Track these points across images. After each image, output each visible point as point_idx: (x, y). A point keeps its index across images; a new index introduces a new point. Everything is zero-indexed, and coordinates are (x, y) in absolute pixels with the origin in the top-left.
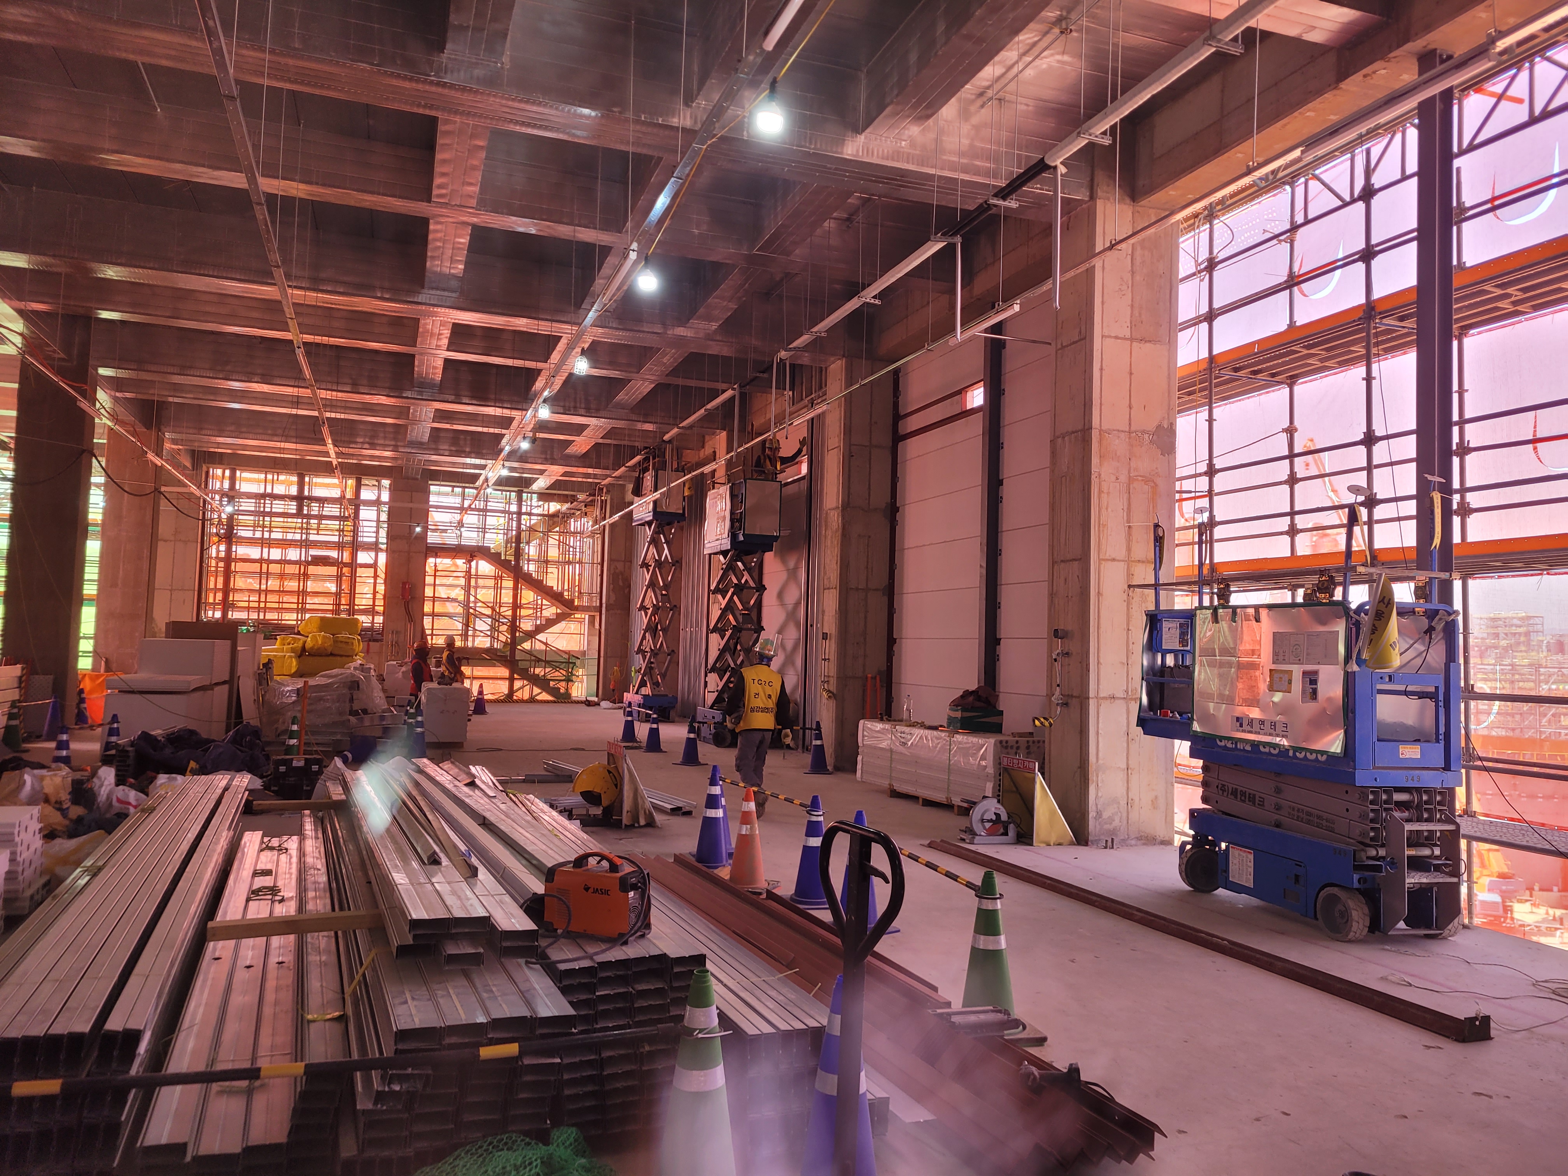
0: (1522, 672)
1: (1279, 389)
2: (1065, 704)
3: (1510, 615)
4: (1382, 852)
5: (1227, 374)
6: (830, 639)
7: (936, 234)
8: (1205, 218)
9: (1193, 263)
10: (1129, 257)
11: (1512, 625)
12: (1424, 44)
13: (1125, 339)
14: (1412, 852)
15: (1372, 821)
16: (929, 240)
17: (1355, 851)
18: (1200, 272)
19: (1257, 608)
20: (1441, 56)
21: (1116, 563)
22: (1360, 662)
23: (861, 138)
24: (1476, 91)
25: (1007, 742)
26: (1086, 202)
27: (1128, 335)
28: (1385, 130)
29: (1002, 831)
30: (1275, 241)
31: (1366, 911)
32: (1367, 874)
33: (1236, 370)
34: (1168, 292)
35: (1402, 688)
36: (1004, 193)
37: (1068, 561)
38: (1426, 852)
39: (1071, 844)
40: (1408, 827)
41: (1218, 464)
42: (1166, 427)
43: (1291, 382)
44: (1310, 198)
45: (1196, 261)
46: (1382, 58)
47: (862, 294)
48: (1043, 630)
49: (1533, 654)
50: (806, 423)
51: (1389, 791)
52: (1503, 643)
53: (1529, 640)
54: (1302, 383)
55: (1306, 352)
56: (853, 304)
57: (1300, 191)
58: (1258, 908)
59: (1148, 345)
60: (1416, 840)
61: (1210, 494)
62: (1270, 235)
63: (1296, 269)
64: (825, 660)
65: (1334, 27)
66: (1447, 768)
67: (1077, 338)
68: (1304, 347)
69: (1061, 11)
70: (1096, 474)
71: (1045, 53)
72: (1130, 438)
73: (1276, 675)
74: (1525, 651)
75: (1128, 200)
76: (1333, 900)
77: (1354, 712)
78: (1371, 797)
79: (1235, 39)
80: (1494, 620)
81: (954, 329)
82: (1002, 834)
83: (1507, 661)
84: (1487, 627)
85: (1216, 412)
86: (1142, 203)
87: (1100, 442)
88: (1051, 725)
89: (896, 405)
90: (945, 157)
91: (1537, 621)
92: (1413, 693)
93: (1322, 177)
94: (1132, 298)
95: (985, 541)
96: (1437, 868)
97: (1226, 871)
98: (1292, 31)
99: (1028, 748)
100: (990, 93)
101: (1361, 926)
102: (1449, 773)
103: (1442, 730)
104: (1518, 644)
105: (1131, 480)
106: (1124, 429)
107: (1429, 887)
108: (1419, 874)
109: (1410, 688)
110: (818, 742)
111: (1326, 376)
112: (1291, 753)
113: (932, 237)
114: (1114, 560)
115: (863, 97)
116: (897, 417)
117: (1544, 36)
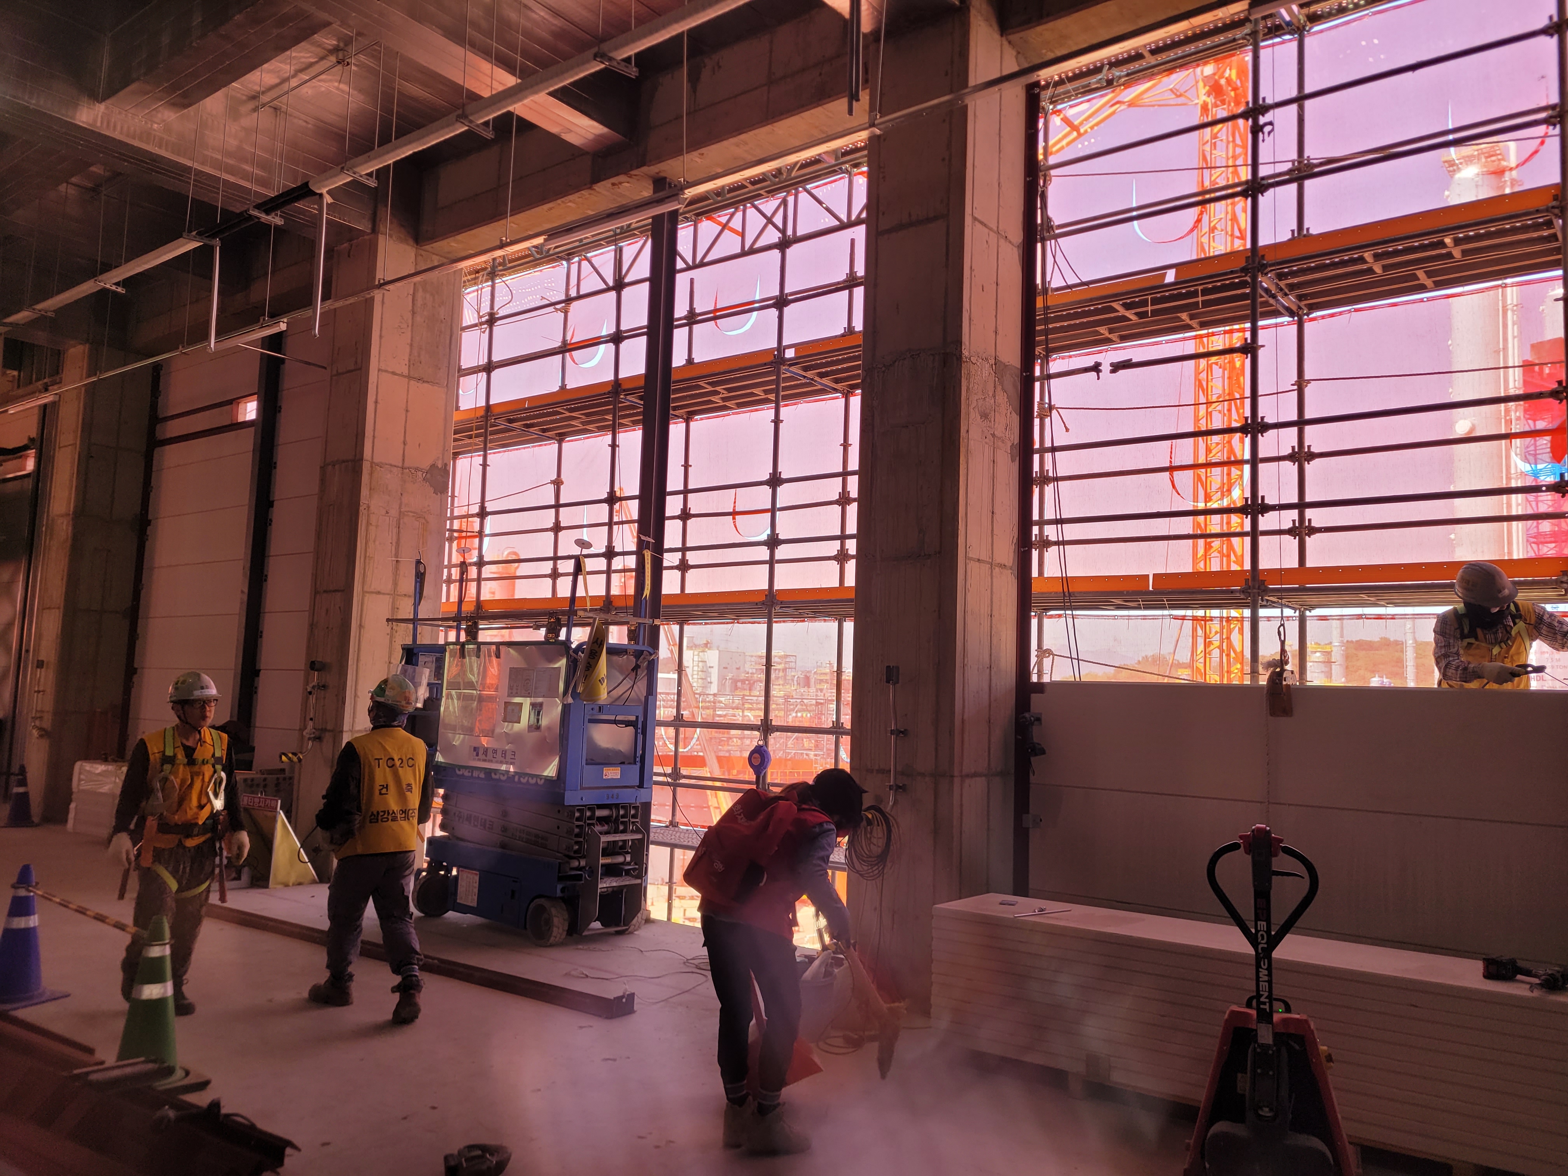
1: (550, 444)
2: (318, 739)
4: (583, 863)
5: (502, 424)
6: (47, 668)
7: (190, 231)
8: (488, 274)
9: (476, 315)
10: (410, 297)
12: (657, 171)
13: (402, 375)
14: (608, 860)
15: (577, 836)
16: (181, 236)
17: (560, 863)
18: (482, 324)
19: (498, 644)
20: (670, 184)
21: (381, 596)
22: (575, 695)
23: (101, 108)
24: (708, 219)
25: (252, 780)
26: (368, 234)
27: (406, 372)
28: (641, 232)
29: (234, 875)
30: (551, 309)
31: (566, 916)
32: (569, 883)
33: (510, 421)
34: (448, 338)
35: (612, 718)
36: (269, 205)
37: (330, 591)
38: (620, 859)
39: (314, 882)
40: (604, 839)
41: (490, 507)
42: (440, 466)
43: (560, 438)
44: (582, 277)
45: (479, 313)
46: (625, 174)
47: (100, 278)
48: (301, 663)
50: (36, 411)
51: (592, 809)
54: (569, 441)
55: (568, 414)
56: (87, 288)
57: (574, 268)
58: (480, 926)
59: (426, 385)
60: (612, 850)
61: (481, 534)
62: (546, 302)
63: (568, 338)
64: (39, 692)
65: (590, 137)
66: (641, 786)
67: (352, 368)
68: (567, 410)
69: (338, 41)
70: (365, 506)
71: (323, 77)
72: (402, 473)
73: (510, 708)
75: (411, 242)
76: (541, 909)
77: (567, 740)
78: (577, 814)
79: (486, 124)
81: (207, 337)
82: (235, 879)
85: (490, 458)
86: (427, 247)
87: (371, 474)
88: (300, 760)
89: (154, 407)
90: (206, 153)
91: (792, 659)
92: (621, 722)
93: (594, 261)
94: (412, 338)
95: (249, 565)
96: (628, 873)
97: (455, 894)
98: (554, 130)
99: (277, 785)
100: (265, 99)
101: (561, 931)
102: (642, 790)
103: (639, 752)
105: (401, 514)
106: (397, 464)
107: (620, 889)
108: (611, 879)
109: (619, 718)
110: (21, 790)
111: (588, 438)
112: (516, 779)
113: (185, 234)
114: (379, 593)
115: (106, 62)
116: (155, 419)
117: (751, 187)
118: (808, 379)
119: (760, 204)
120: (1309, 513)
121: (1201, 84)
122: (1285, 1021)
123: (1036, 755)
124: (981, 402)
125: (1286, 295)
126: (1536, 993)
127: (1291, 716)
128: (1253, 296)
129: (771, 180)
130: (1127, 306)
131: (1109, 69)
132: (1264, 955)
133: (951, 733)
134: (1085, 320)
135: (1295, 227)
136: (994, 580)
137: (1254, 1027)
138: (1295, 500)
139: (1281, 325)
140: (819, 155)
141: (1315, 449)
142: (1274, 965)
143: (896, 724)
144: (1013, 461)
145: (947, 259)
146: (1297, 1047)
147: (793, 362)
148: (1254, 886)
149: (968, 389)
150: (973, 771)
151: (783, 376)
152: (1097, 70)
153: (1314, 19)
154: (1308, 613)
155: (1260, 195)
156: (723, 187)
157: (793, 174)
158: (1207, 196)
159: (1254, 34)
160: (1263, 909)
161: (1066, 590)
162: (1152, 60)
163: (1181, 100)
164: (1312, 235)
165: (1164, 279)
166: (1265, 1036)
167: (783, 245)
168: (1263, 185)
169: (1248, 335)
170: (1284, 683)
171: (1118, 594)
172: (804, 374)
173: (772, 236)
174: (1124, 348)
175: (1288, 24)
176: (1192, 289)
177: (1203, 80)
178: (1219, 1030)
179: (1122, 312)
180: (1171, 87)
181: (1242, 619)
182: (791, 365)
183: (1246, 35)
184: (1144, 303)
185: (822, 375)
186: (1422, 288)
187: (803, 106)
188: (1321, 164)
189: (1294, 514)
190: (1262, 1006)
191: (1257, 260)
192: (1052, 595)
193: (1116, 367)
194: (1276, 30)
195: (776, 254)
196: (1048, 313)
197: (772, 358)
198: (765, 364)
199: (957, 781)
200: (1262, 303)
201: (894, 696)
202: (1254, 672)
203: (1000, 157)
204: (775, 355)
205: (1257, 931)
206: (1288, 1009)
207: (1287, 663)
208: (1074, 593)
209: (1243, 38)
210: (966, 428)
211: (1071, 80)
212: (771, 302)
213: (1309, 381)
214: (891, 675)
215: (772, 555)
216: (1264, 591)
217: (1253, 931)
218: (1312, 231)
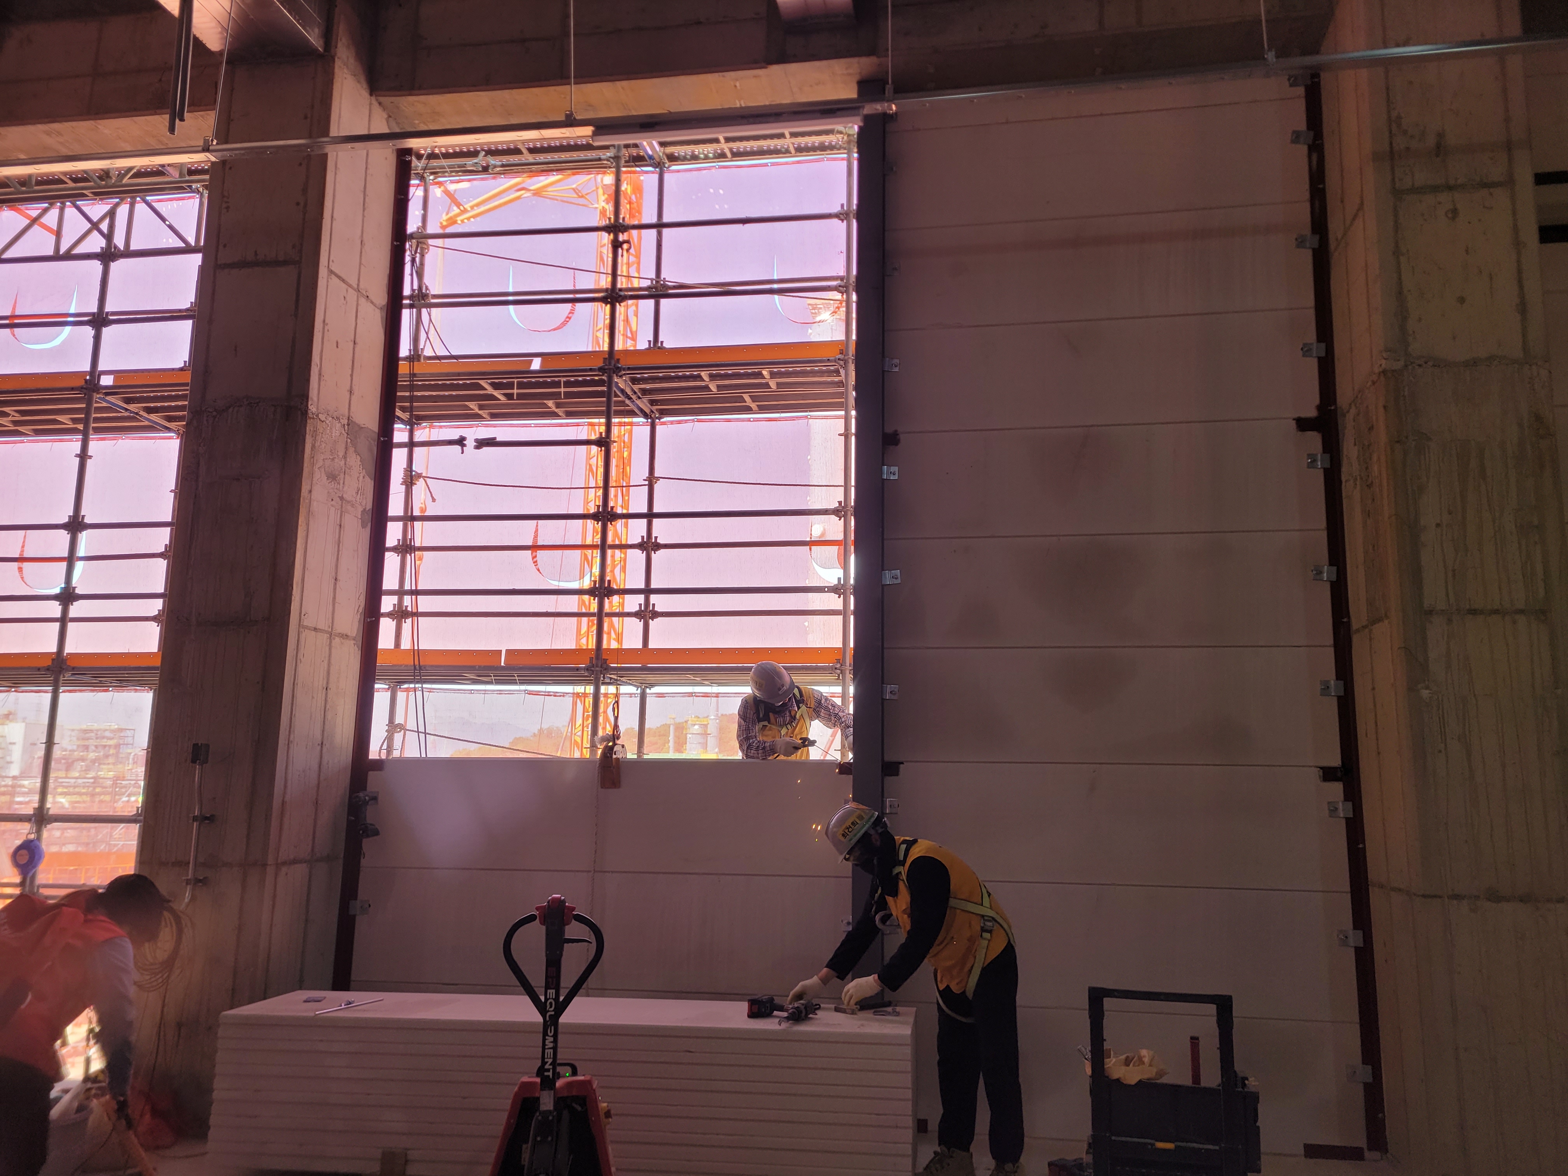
0: (104, 785)
3: (102, 727)
11: (104, 738)
24: (12, 208)
49: (120, 766)
52: (92, 755)
53: (118, 753)
74: (114, 764)
80: (85, 731)
83: (91, 774)
84: (78, 739)
91: (129, 733)
104: (107, 756)
117: (71, 184)
118: (131, 412)
119: (84, 205)
120: (653, 598)
121: (601, 191)
122: (570, 1085)
123: (368, 836)
124: (328, 462)
125: (639, 398)
126: (784, 1025)
127: (619, 787)
128: (608, 395)
129: (95, 182)
130: (496, 386)
131: (485, 156)
132: (551, 1023)
133: (268, 818)
134: (454, 393)
135: (651, 339)
136: (333, 651)
137: (537, 1095)
138: (642, 586)
139: (638, 424)
140: (163, 166)
141: (661, 541)
142: (560, 1030)
143: (201, 809)
144: (364, 526)
145: (297, 307)
146: (579, 1109)
147: (109, 391)
148: (547, 955)
149: (313, 447)
150: (292, 857)
151: (95, 405)
152: (474, 154)
153: (672, 158)
154: (648, 691)
155: (618, 304)
156: (30, 176)
157: (125, 180)
158: (578, 296)
159: (617, 158)
160: (553, 978)
161: (417, 663)
162: (530, 158)
163: (581, 201)
164: (665, 348)
165: (530, 366)
166: (547, 1102)
167: (108, 256)
168: (621, 296)
169: (603, 429)
170: (614, 756)
171: (471, 668)
172: (125, 406)
173: (96, 243)
174: (495, 426)
175: (651, 157)
176: (556, 379)
177: (602, 188)
178: (508, 1104)
179: (490, 390)
180: (574, 186)
181: (585, 695)
182: (107, 394)
183: (610, 157)
184: (510, 386)
185: (149, 410)
186: (748, 410)
187: (135, 110)
188: (674, 288)
189: (641, 598)
190: (546, 1074)
191: (613, 363)
192: (402, 668)
193: (481, 444)
194: (638, 160)
195: (96, 266)
196: (413, 381)
197: (82, 383)
198: (73, 389)
199: (270, 870)
200: (616, 402)
201: (201, 778)
202: (593, 746)
203: (364, 216)
204: (86, 381)
205: (546, 1000)
206: (574, 1072)
207: (618, 738)
208: (425, 667)
209: (608, 160)
210: (309, 488)
211: (447, 156)
212: (86, 319)
213: (658, 478)
214: (199, 754)
215: (65, 611)
216: (606, 669)
217: (543, 998)
218: (665, 345)
